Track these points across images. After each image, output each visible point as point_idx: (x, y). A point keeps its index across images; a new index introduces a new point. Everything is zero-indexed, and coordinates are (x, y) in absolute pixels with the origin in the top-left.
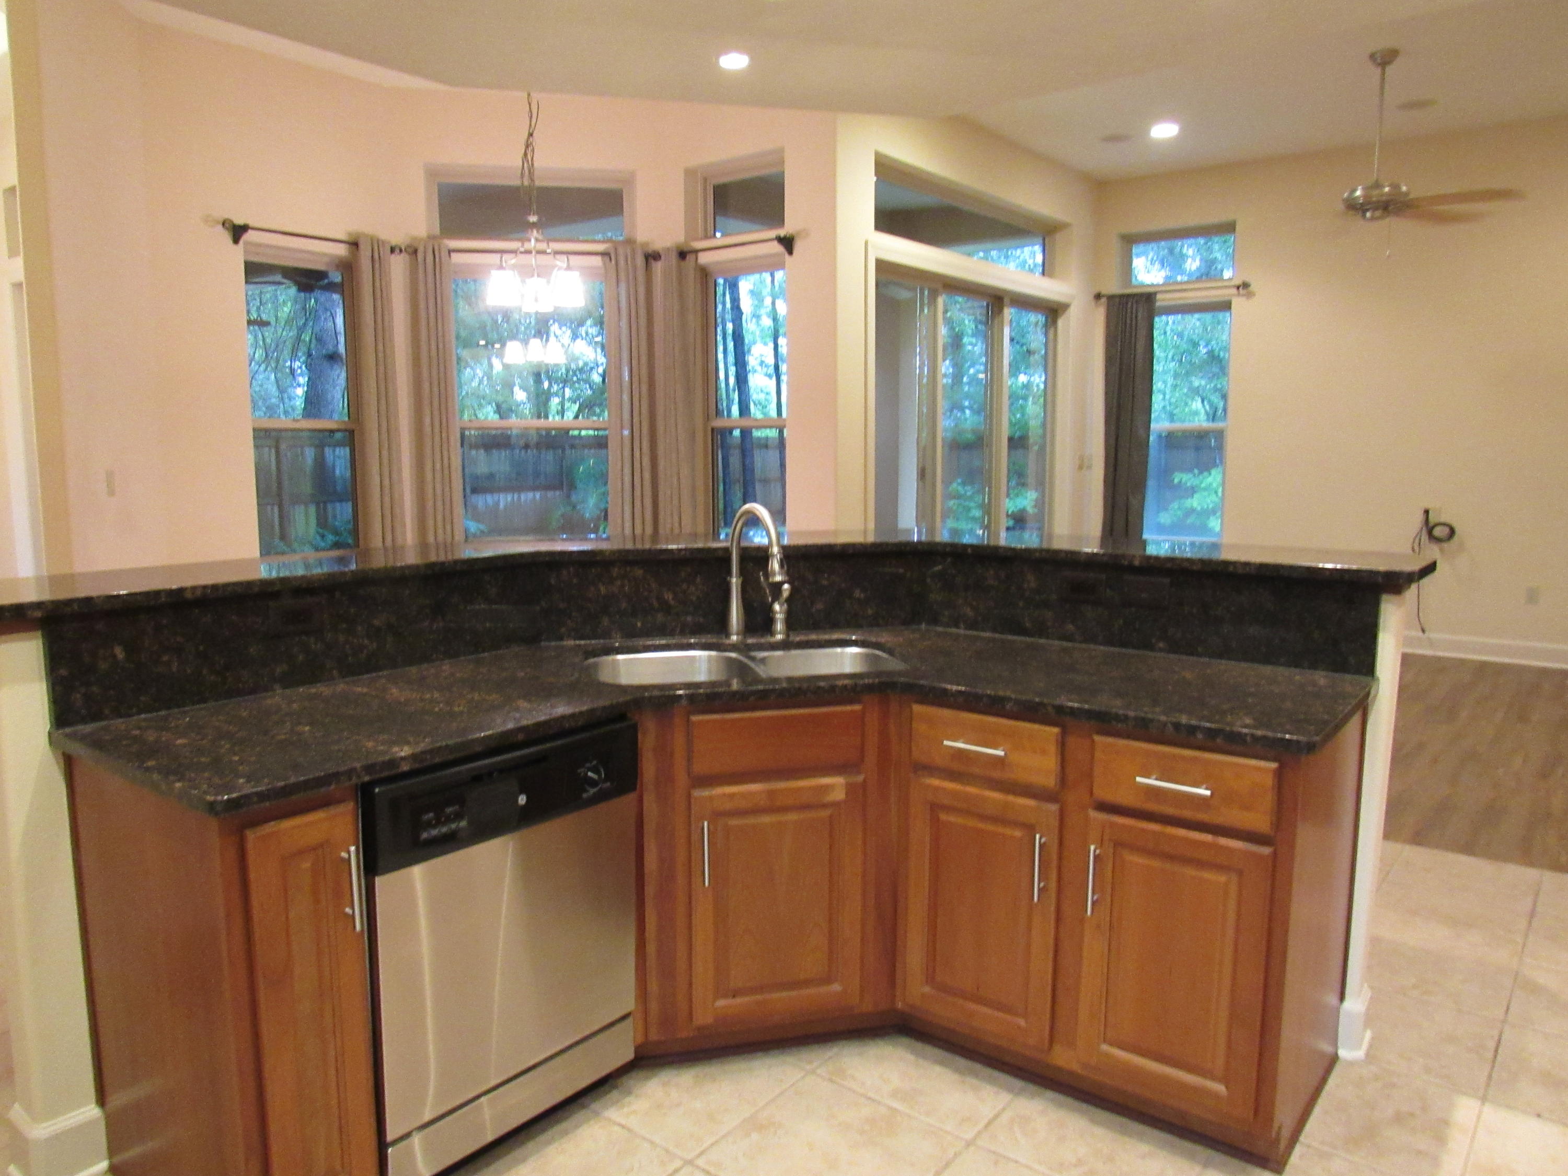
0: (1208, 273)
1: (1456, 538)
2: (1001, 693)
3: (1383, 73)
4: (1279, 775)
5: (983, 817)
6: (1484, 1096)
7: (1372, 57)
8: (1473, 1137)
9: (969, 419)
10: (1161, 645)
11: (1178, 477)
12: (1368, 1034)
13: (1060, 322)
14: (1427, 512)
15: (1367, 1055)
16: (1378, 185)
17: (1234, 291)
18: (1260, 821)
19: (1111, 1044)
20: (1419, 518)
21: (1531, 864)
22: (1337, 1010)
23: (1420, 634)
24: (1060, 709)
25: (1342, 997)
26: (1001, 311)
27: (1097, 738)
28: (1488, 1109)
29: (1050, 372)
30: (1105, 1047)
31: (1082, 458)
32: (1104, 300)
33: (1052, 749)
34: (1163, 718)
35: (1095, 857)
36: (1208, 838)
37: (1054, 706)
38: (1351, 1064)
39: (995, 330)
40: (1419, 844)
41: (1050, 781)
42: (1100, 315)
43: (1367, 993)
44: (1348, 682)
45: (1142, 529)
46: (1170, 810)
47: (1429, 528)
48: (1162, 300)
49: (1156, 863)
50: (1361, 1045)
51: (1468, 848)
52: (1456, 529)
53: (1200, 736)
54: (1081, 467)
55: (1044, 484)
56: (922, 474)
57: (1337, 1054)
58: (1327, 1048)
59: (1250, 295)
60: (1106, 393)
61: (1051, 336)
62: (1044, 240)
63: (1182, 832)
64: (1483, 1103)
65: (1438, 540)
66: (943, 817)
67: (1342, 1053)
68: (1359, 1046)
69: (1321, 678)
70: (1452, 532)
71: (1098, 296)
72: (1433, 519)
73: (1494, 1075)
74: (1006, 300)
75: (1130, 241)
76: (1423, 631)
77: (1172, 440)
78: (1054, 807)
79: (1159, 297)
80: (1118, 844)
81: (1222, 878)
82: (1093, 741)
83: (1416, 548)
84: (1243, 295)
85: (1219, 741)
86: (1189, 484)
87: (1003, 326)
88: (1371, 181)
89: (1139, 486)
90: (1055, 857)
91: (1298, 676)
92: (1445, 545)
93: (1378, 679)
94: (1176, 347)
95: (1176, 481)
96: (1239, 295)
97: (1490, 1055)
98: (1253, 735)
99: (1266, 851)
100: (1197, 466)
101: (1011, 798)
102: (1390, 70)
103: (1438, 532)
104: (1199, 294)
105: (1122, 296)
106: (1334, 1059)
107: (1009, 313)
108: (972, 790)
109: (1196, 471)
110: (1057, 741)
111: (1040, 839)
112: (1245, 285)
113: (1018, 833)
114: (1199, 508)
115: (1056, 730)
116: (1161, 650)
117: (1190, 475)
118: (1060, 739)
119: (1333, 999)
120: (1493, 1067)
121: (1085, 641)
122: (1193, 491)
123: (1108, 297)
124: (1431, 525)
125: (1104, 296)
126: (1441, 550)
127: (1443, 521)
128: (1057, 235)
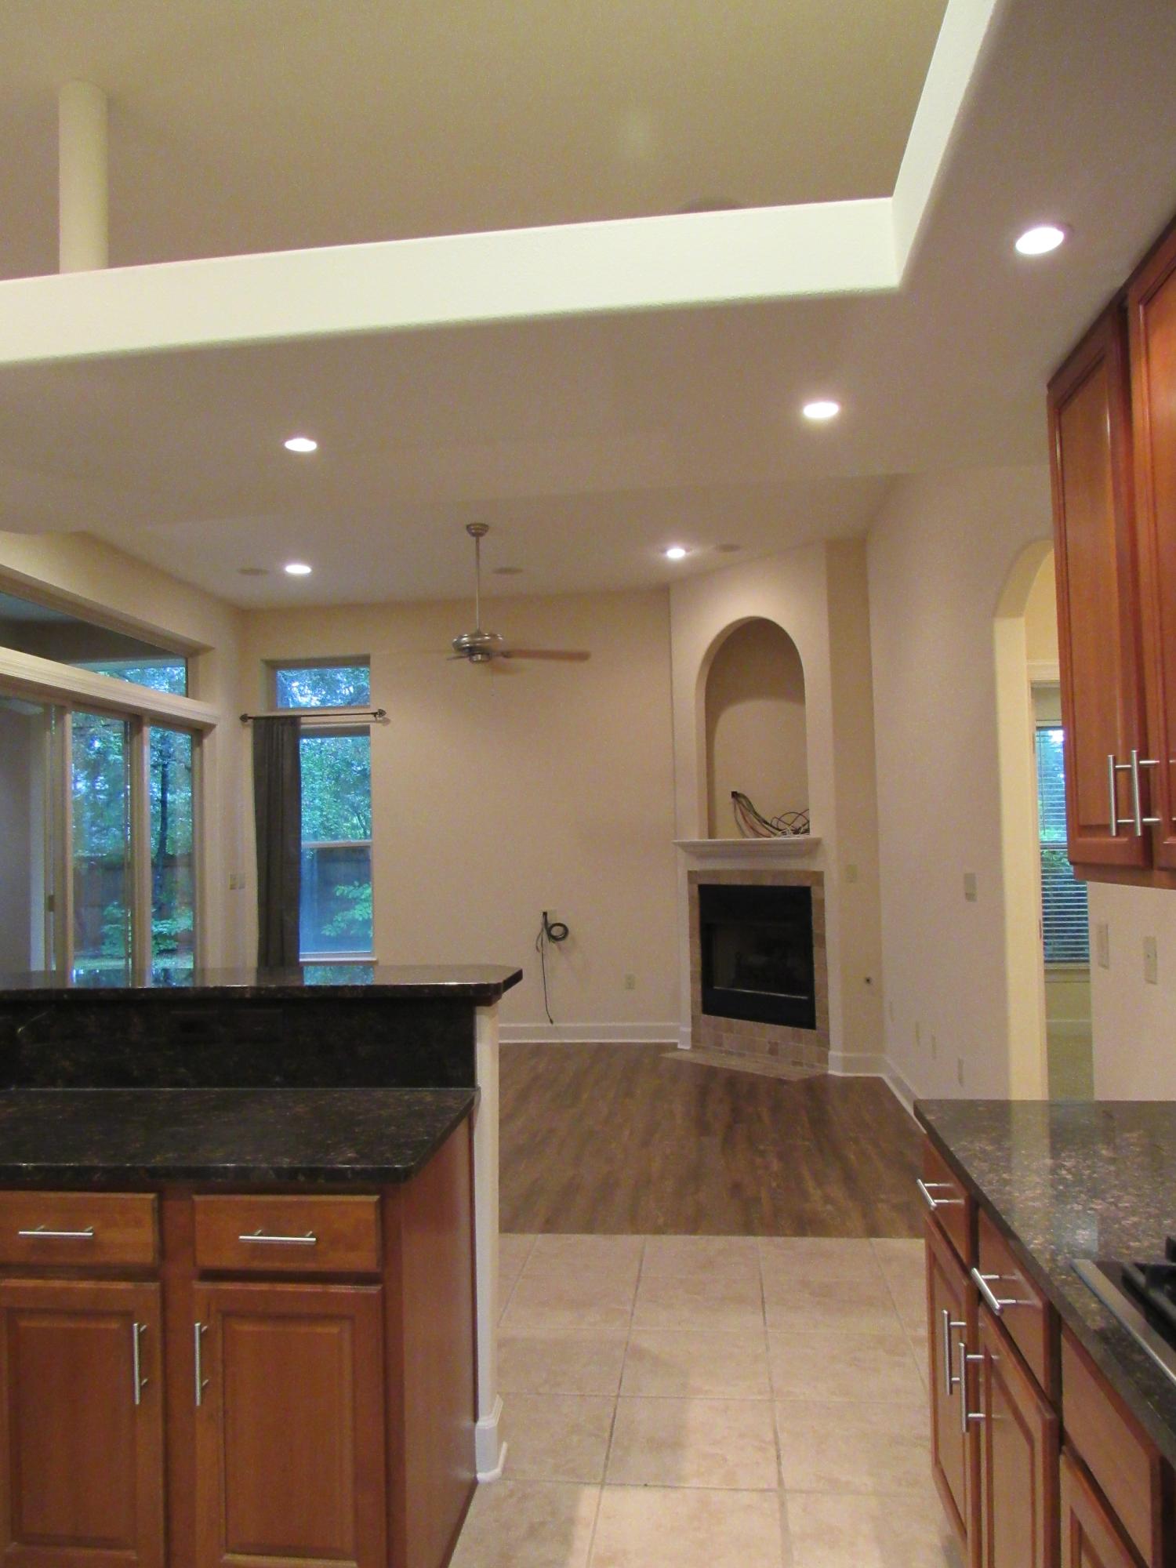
0: (358, 699)
1: (569, 936)
2: (87, 1163)
3: (477, 541)
4: (382, 1205)
5: (73, 1314)
6: (603, 1480)
7: (468, 527)
8: (594, 1531)
9: (109, 843)
10: (277, 1079)
11: (341, 890)
12: (505, 1445)
13: (206, 741)
14: (545, 914)
15: (504, 1470)
16: (479, 634)
17: (372, 718)
18: (364, 1259)
19: (234, 1552)
20: (541, 919)
21: (637, 1232)
22: (471, 1434)
23: (550, 1024)
24: (153, 1172)
25: (475, 1418)
26: (139, 730)
27: (197, 1198)
28: (606, 1493)
29: (197, 791)
30: (228, 1557)
31: (233, 878)
32: (250, 722)
33: (148, 1219)
34: (264, 1165)
35: (202, 1335)
36: (318, 1288)
37: (148, 1170)
38: (489, 1484)
39: (135, 746)
40: (548, 1231)
41: (147, 1257)
42: (247, 736)
43: (499, 1403)
44: (451, 1097)
45: (298, 946)
46: (276, 1265)
47: (548, 927)
48: (306, 724)
49: (266, 1328)
50: (497, 1463)
51: (589, 1228)
52: (569, 930)
53: (302, 1178)
54: (233, 887)
55: (195, 903)
56: (51, 904)
57: (475, 1478)
58: (466, 1475)
59: (387, 722)
60: (257, 812)
61: (197, 757)
62: (187, 662)
63: (290, 1288)
64: (602, 1488)
65: (554, 939)
66: (24, 1323)
67: (481, 1476)
68: (495, 1467)
69: (427, 1095)
70: (566, 931)
71: (244, 718)
72: (551, 922)
73: (611, 1456)
74: (146, 719)
75: (274, 666)
76: (551, 1022)
77: (326, 855)
78: (154, 1286)
79: (303, 720)
80: (227, 1315)
81: (335, 1330)
82: (193, 1202)
83: (540, 948)
84: (380, 722)
85: (321, 1181)
86: (350, 897)
87: (142, 744)
88: (473, 631)
89: (293, 902)
90: (158, 1346)
91: (406, 1094)
92: (563, 943)
93: (479, 1089)
94: (332, 766)
95: (338, 894)
96: (376, 721)
97: (606, 1435)
98: (352, 1169)
99: (374, 1289)
100: (359, 880)
101: (104, 1285)
102: (481, 539)
103: (557, 931)
104: (338, 719)
105: (268, 718)
106: (474, 1484)
107: (149, 733)
108: (57, 1284)
109: (357, 883)
110: (153, 1209)
111: (139, 1327)
112: (381, 713)
113: (114, 1325)
114: (361, 919)
115: (151, 1196)
116: (278, 1085)
117: (351, 888)
118: (156, 1205)
119: (467, 1422)
120: (609, 1447)
121: (200, 1085)
122: (356, 901)
123: (255, 719)
124: (549, 926)
125: (250, 718)
126: (560, 948)
127: (558, 922)
128: (200, 657)
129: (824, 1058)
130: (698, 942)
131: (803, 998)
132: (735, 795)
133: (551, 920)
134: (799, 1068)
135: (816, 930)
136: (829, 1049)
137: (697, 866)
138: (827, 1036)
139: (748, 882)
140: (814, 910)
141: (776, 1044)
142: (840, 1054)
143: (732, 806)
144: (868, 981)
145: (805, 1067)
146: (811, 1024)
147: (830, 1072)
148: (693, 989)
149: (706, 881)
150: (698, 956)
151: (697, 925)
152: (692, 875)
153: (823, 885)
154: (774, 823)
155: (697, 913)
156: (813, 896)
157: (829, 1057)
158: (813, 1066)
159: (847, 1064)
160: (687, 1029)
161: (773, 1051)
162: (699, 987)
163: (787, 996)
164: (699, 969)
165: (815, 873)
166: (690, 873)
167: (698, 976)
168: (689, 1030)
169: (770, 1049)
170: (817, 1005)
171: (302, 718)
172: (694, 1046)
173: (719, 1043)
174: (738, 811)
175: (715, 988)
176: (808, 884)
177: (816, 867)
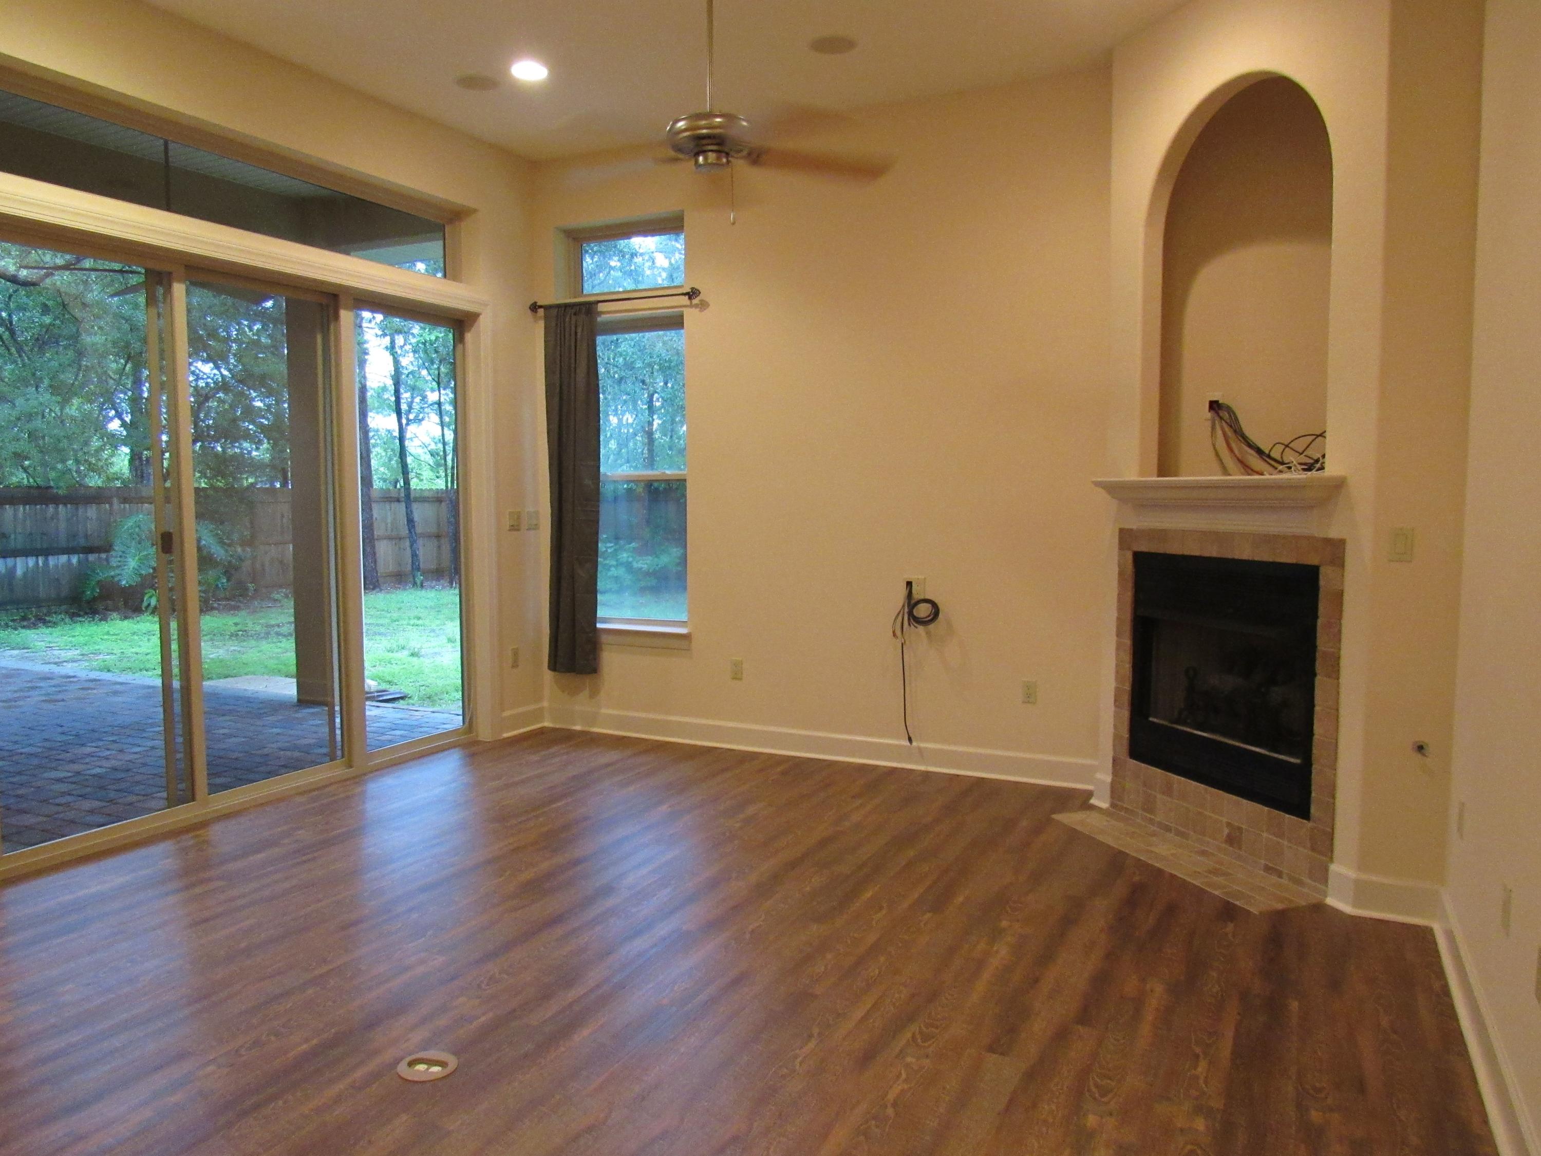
1: (940, 618)
13: (469, 337)
14: (909, 584)
17: (685, 300)
20: (903, 591)
23: (908, 744)
31: (516, 515)
32: (541, 312)
42: (537, 331)
47: (911, 603)
48: (608, 313)
52: (941, 607)
59: (703, 305)
62: (444, 231)
65: (920, 619)
70: (936, 610)
71: (534, 308)
72: (917, 596)
76: (910, 740)
79: (601, 307)
83: (898, 633)
84: (695, 306)
92: (932, 626)
96: (691, 306)
103: (923, 611)
104: (646, 304)
105: (561, 307)
112: (696, 292)
123: (547, 308)
124: (913, 602)
125: (541, 307)
126: (928, 633)
127: (927, 597)
128: (463, 224)
129: (1322, 875)
130: (1128, 642)
131: (1292, 760)
132: (1214, 406)
133: (917, 594)
134: (1274, 879)
135: (1323, 643)
136: (1331, 859)
137: (1134, 522)
138: (1330, 837)
139: (1212, 551)
140: (1323, 608)
141: (1240, 829)
142: (1352, 874)
143: (1208, 424)
144: (1420, 748)
145: (1284, 881)
146: (1302, 810)
147: (1330, 901)
148: (1116, 716)
149: (1144, 547)
150: (1127, 667)
151: (1128, 616)
152: (1125, 536)
153: (1342, 566)
154: (1276, 454)
155: (1129, 595)
156: (1322, 583)
157: (1330, 871)
158: (1299, 883)
159: (1361, 892)
160: (1106, 777)
161: (1234, 839)
162: (1126, 714)
163: (1267, 753)
164: (1127, 687)
165: (1328, 541)
166: (1121, 531)
167: (1126, 699)
168: (1109, 779)
169: (1229, 836)
170: (1315, 778)
171: (600, 304)
172: (1113, 805)
173: (1149, 807)
174: (1219, 433)
175: (1151, 719)
176: (1313, 560)
177: (1334, 533)
